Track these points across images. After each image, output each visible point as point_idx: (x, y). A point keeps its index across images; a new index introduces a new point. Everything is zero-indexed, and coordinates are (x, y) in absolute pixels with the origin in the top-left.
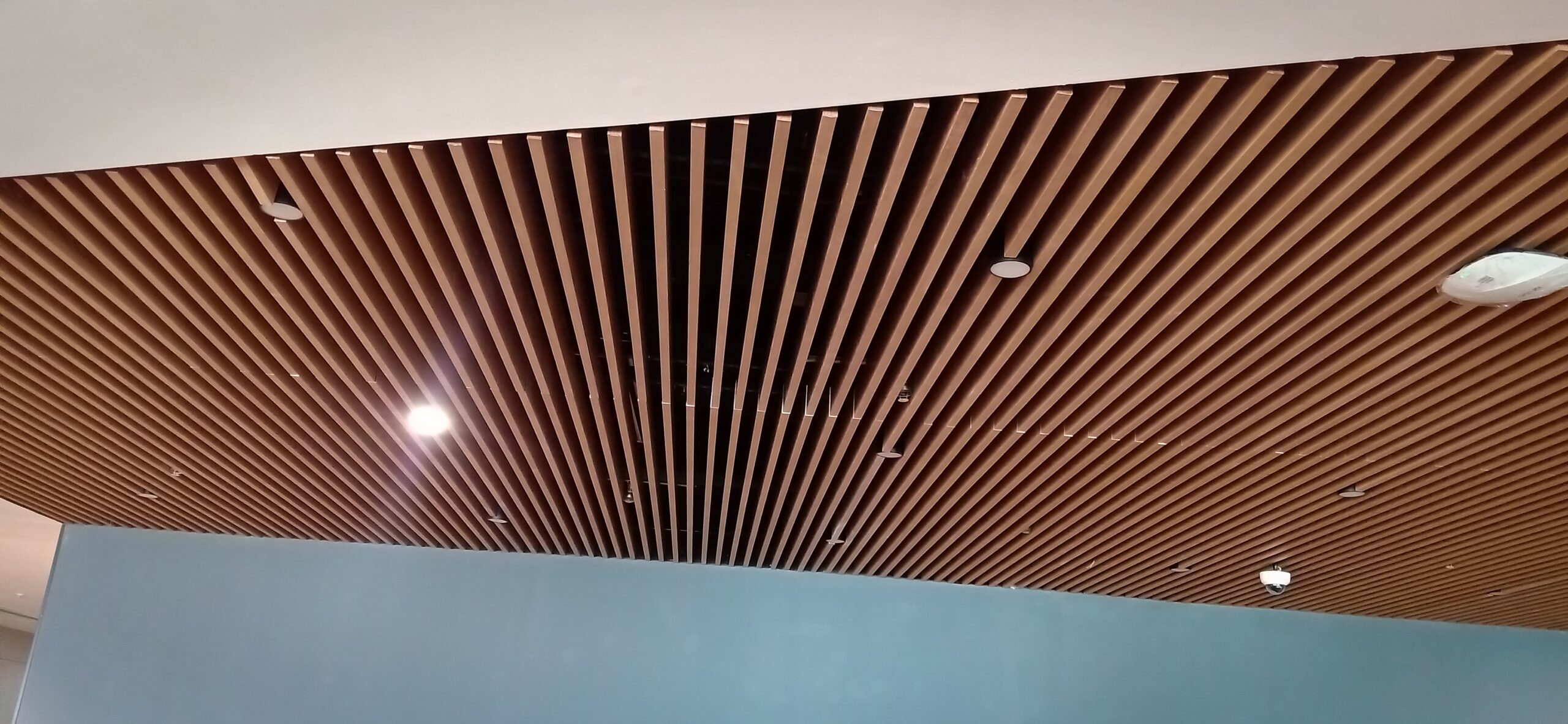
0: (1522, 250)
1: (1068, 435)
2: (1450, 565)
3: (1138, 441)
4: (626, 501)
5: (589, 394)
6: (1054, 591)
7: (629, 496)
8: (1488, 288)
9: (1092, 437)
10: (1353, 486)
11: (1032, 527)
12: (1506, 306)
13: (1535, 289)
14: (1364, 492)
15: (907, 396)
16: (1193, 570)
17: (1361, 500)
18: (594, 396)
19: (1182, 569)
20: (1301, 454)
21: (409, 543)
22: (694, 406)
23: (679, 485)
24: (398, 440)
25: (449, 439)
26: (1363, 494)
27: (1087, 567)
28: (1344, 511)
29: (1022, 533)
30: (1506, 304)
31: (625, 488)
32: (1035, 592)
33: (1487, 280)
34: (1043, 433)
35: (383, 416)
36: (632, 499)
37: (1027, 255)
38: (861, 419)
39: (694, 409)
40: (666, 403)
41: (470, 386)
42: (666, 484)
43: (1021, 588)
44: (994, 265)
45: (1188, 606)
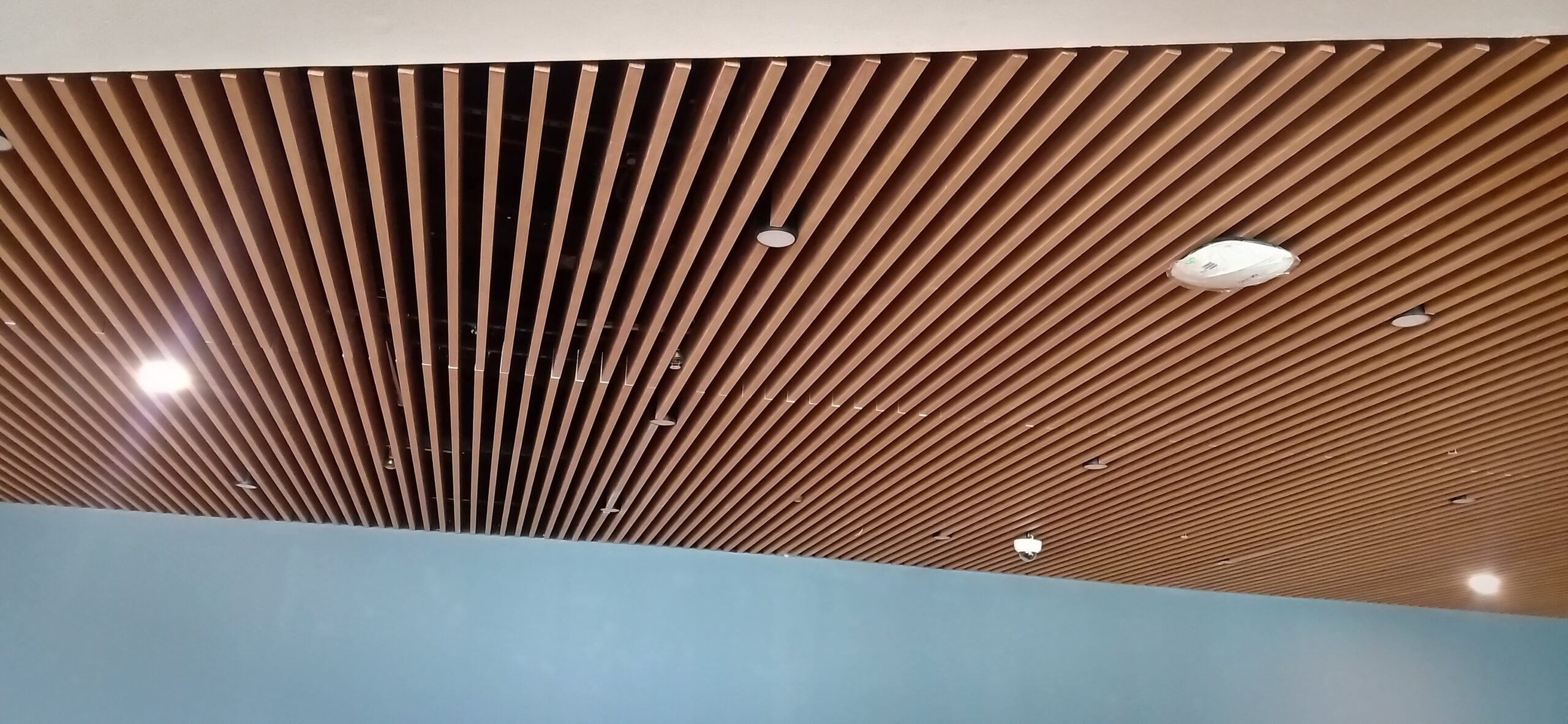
0: (1242, 239)
1: (835, 405)
2: (1184, 535)
3: (900, 412)
4: (387, 467)
5: (342, 353)
6: (825, 559)
7: (390, 462)
8: (1212, 274)
9: (857, 407)
10: (1097, 459)
11: (804, 496)
12: (1228, 291)
13: (1253, 276)
14: (1107, 464)
15: (679, 364)
16: (953, 538)
17: (1105, 472)
18: (348, 355)
19: (943, 537)
20: (1049, 428)
21: (149, 509)
22: (457, 368)
23: (444, 451)
24: (131, 397)
25: (188, 397)
26: (1106, 466)
27: (856, 535)
28: (1089, 482)
29: (794, 502)
30: (1228, 289)
31: (386, 454)
32: (807, 560)
33: (1211, 266)
34: (812, 403)
35: (113, 371)
36: (393, 465)
37: (793, 224)
38: (632, 385)
39: (457, 371)
40: (427, 364)
41: (209, 341)
42: (429, 450)
43: (794, 556)
44: (760, 234)
45: (949, 572)
